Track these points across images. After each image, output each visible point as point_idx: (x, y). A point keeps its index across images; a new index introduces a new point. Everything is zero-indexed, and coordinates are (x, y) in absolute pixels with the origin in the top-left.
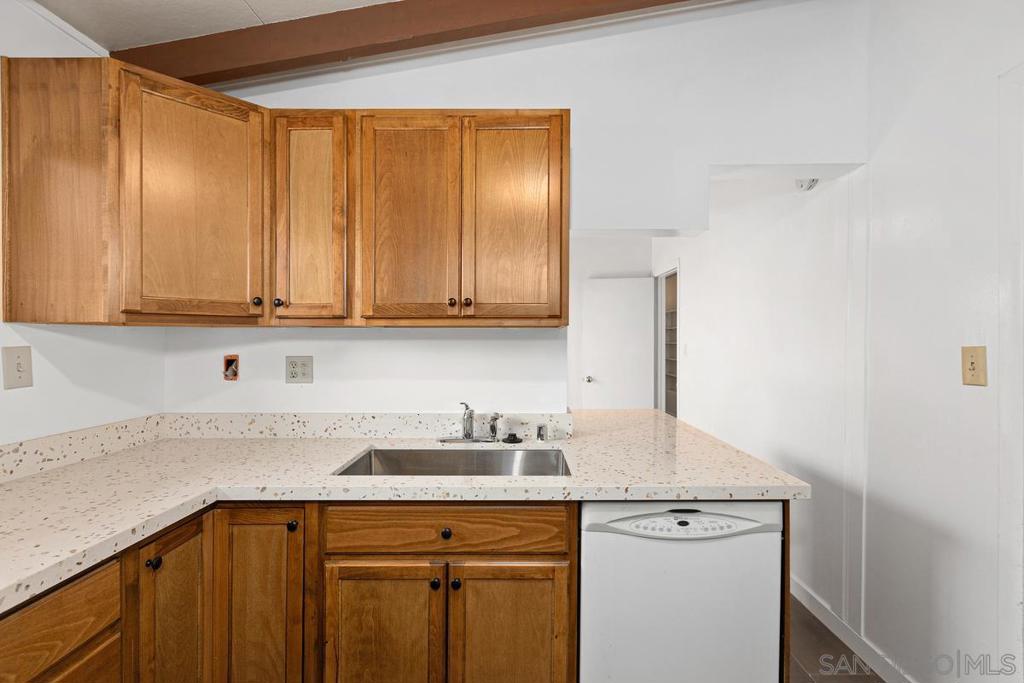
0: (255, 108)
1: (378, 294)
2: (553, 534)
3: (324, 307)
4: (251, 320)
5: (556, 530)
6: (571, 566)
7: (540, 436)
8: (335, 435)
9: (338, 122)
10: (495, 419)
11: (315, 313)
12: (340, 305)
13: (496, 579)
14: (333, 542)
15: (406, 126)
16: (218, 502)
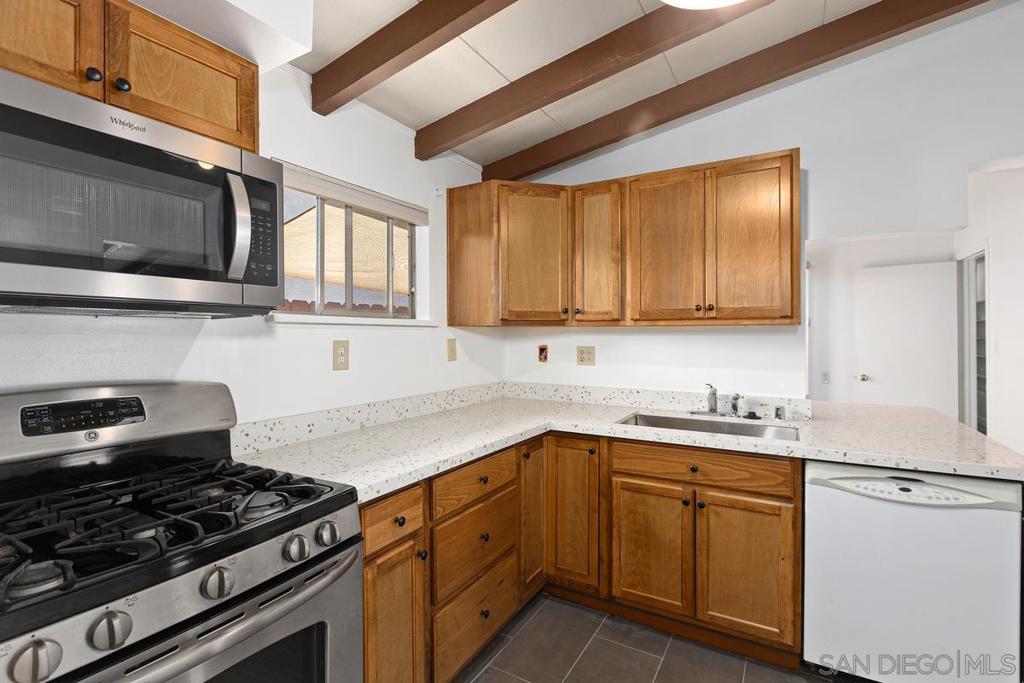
0: (562, 188)
1: (643, 303)
2: (779, 481)
3: (607, 313)
4: (561, 323)
5: (782, 479)
6: (795, 508)
7: (778, 415)
8: (611, 403)
9: (615, 187)
10: (736, 399)
11: (600, 317)
12: (616, 312)
13: (732, 507)
14: (617, 465)
15: (662, 183)
16: (551, 431)
